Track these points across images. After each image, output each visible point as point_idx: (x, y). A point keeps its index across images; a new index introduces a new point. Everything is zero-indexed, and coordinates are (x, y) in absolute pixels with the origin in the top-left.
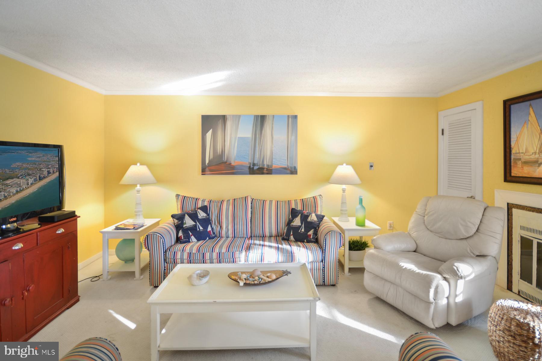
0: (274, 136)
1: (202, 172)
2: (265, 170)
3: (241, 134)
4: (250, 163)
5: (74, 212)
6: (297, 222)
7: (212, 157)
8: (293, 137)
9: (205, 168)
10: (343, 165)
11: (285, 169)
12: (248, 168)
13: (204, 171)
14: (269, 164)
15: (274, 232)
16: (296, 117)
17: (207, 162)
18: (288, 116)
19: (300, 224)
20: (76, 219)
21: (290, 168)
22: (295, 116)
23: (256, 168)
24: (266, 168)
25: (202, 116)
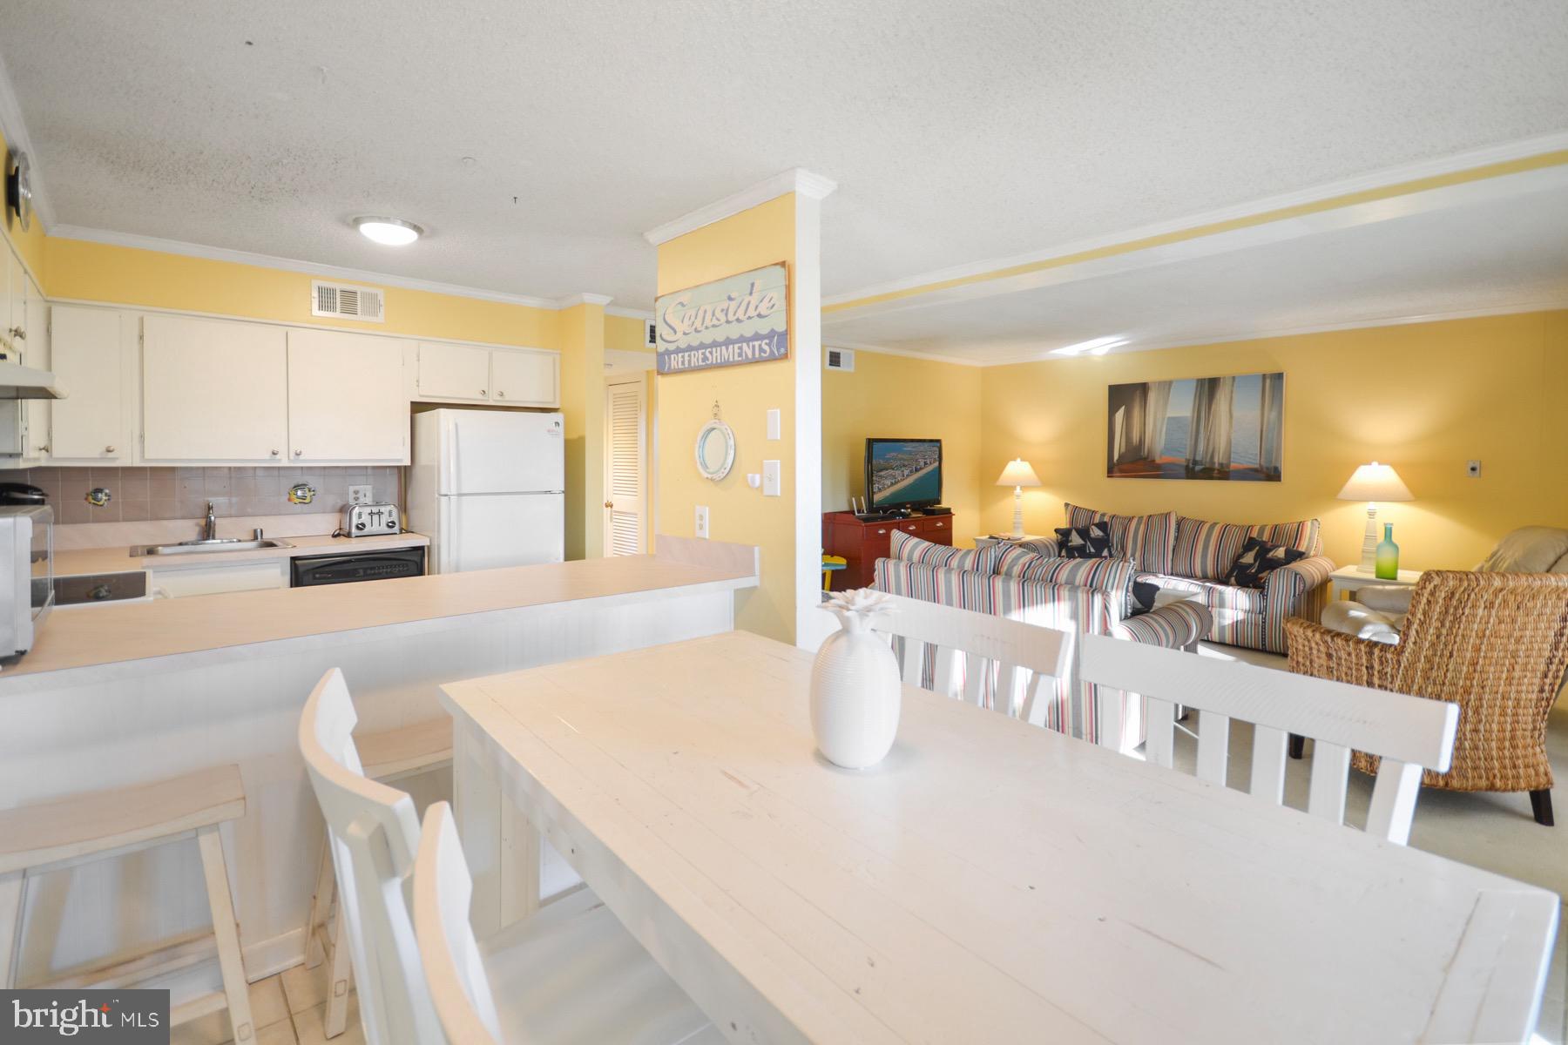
0: (1235, 414)
1: (1109, 472)
2: (1216, 472)
3: (1171, 413)
4: (1189, 460)
5: (949, 509)
6: (1249, 558)
7: (1123, 450)
8: (1274, 414)
9: (1112, 468)
10: (1381, 465)
11: (1256, 470)
12: (1184, 468)
13: (1111, 472)
14: (1224, 462)
15: (1210, 572)
16: (1280, 376)
17: (1116, 457)
18: (1264, 376)
19: (1253, 562)
20: (951, 517)
21: (1265, 470)
22: (1279, 374)
23: (1198, 468)
24: (1218, 469)
25: (1110, 387)
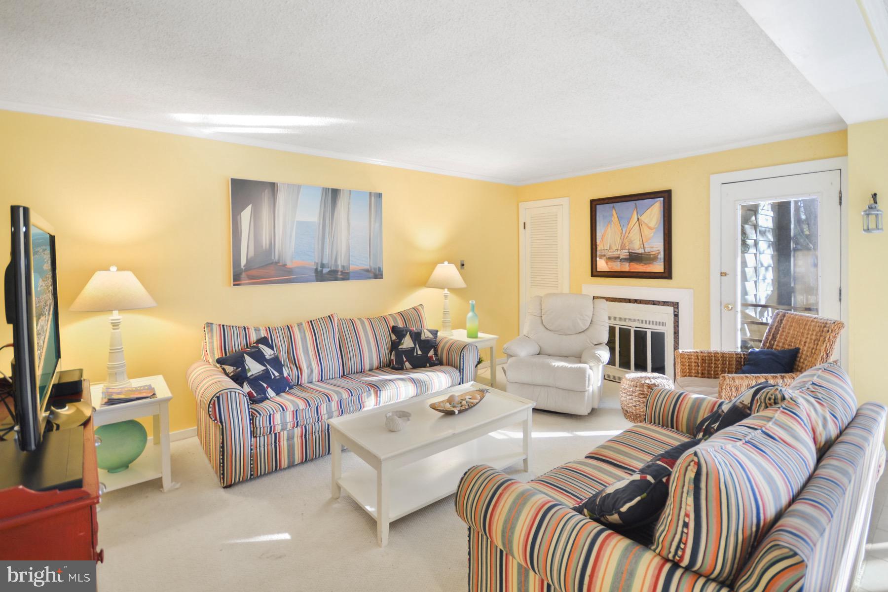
0: (352, 223)
1: (234, 280)
2: (340, 273)
3: (301, 217)
4: (317, 263)
6: (407, 343)
7: (251, 254)
8: (377, 226)
9: (240, 274)
10: (443, 263)
11: (367, 271)
12: (313, 271)
13: (237, 279)
14: (345, 264)
15: (375, 363)
16: (380, 195)
17: (243, 262)
18: (370, 193)
19: (413, 346)
21: (373, 270)
22: (380, 193)
23: (325, 270)
24: (341, 271)
25: (232, 180)
